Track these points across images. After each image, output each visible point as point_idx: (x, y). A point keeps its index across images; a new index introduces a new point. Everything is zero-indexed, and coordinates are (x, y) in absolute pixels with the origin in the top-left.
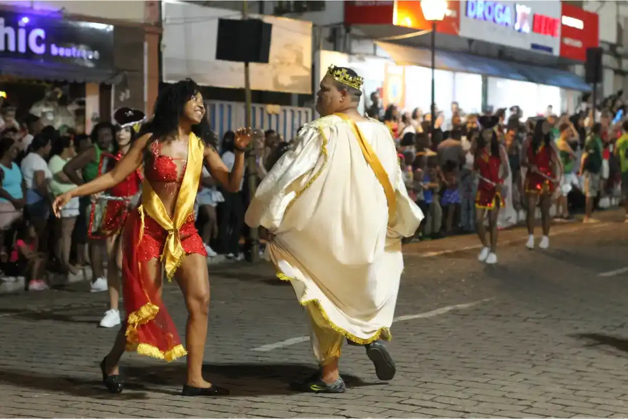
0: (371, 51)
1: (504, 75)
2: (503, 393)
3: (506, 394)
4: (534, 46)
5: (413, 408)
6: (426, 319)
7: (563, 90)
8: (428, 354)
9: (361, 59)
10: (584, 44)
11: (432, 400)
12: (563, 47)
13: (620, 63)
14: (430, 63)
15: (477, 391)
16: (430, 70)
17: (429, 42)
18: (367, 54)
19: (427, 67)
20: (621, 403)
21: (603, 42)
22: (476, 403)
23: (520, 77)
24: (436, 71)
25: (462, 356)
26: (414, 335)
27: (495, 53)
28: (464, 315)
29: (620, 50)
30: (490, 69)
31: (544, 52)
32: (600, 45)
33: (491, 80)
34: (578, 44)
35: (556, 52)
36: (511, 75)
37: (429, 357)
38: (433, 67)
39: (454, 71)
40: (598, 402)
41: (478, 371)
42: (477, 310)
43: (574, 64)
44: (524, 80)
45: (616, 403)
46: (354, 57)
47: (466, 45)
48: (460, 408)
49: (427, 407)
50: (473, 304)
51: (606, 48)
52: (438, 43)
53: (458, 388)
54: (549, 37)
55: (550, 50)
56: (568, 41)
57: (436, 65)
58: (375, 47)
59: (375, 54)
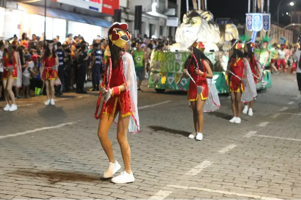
0: (16, 7)
1: (76, 20)
2: (98, 157)
3: (100, 158)
4: (91, 8)
5: (62, 163)
6: (55, 129)
7: (103, 28)
8: (62, 142)
9: (11, 10)
10: (113, 7)
11: (69, 160)
12: (103, 8)
13: (128, 17)
14: (44, 14)
15: (87, 157)
16: (44, 17)
17: (44, 4)
18: (14, 9)
19: (42, 15)
20: (147, 161)
21: (121, 7)
22: (88, 161)
23: (84, 21)
24: (46, 17)
25: (76, 143)
26: (53, 135)
27: (72, 9)
28: (71, 127)
29: (128, 11)
30: (70, 17)
31: (95, 10)
32: (120, 8)
33: (70, 22)
34: (110, 7)
35: (100, 11)
36: (80, 20)
37: (62, 143)
38: (45, 16)
39: (53, 17)
40: (138, 160)
41: (85, 149)
42: (77, 125)
43: (107, 16)
44: (85, 23)
45: (145, 160)
46: (7, 10)
47: (59, 6)
48: (82, 163)
49: (68, 163)
50: (74, 123)
51: (122, 9)
52: (48, 4)
53: (79, 155)
54: (97, 3)
55: (97, 9)
56: (105, 6)
57: (47, 15)
58: (17, 5)
59: (17, 8)
